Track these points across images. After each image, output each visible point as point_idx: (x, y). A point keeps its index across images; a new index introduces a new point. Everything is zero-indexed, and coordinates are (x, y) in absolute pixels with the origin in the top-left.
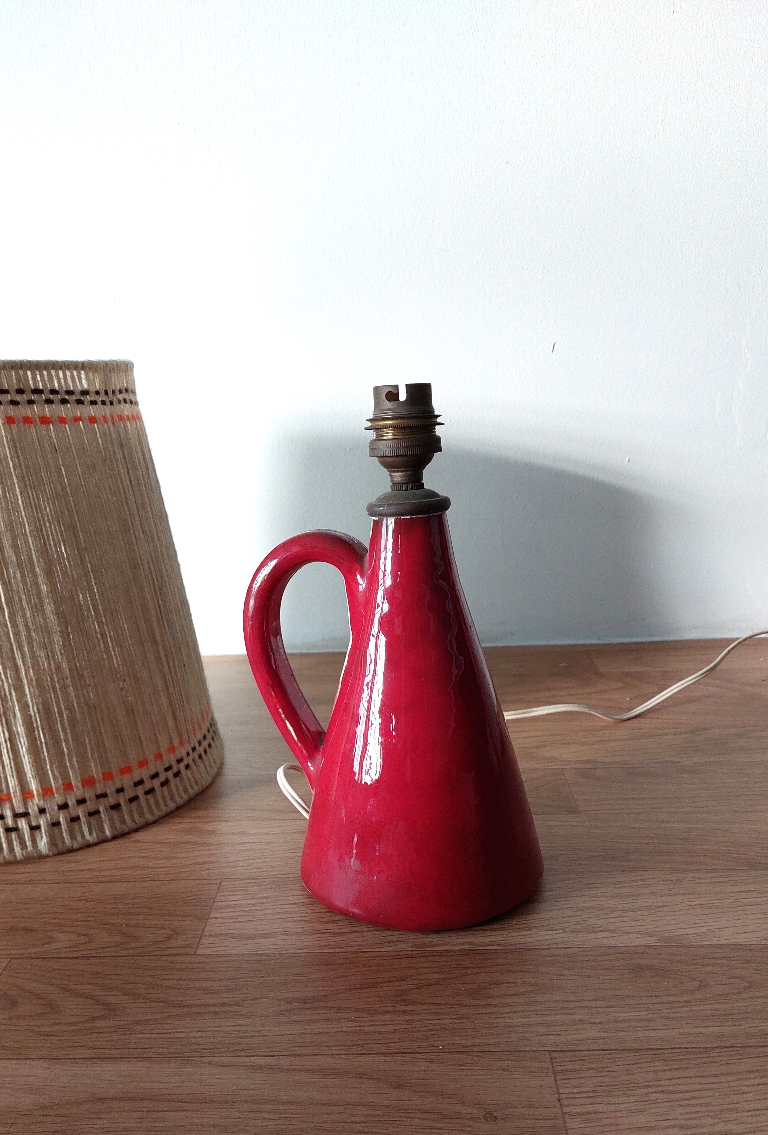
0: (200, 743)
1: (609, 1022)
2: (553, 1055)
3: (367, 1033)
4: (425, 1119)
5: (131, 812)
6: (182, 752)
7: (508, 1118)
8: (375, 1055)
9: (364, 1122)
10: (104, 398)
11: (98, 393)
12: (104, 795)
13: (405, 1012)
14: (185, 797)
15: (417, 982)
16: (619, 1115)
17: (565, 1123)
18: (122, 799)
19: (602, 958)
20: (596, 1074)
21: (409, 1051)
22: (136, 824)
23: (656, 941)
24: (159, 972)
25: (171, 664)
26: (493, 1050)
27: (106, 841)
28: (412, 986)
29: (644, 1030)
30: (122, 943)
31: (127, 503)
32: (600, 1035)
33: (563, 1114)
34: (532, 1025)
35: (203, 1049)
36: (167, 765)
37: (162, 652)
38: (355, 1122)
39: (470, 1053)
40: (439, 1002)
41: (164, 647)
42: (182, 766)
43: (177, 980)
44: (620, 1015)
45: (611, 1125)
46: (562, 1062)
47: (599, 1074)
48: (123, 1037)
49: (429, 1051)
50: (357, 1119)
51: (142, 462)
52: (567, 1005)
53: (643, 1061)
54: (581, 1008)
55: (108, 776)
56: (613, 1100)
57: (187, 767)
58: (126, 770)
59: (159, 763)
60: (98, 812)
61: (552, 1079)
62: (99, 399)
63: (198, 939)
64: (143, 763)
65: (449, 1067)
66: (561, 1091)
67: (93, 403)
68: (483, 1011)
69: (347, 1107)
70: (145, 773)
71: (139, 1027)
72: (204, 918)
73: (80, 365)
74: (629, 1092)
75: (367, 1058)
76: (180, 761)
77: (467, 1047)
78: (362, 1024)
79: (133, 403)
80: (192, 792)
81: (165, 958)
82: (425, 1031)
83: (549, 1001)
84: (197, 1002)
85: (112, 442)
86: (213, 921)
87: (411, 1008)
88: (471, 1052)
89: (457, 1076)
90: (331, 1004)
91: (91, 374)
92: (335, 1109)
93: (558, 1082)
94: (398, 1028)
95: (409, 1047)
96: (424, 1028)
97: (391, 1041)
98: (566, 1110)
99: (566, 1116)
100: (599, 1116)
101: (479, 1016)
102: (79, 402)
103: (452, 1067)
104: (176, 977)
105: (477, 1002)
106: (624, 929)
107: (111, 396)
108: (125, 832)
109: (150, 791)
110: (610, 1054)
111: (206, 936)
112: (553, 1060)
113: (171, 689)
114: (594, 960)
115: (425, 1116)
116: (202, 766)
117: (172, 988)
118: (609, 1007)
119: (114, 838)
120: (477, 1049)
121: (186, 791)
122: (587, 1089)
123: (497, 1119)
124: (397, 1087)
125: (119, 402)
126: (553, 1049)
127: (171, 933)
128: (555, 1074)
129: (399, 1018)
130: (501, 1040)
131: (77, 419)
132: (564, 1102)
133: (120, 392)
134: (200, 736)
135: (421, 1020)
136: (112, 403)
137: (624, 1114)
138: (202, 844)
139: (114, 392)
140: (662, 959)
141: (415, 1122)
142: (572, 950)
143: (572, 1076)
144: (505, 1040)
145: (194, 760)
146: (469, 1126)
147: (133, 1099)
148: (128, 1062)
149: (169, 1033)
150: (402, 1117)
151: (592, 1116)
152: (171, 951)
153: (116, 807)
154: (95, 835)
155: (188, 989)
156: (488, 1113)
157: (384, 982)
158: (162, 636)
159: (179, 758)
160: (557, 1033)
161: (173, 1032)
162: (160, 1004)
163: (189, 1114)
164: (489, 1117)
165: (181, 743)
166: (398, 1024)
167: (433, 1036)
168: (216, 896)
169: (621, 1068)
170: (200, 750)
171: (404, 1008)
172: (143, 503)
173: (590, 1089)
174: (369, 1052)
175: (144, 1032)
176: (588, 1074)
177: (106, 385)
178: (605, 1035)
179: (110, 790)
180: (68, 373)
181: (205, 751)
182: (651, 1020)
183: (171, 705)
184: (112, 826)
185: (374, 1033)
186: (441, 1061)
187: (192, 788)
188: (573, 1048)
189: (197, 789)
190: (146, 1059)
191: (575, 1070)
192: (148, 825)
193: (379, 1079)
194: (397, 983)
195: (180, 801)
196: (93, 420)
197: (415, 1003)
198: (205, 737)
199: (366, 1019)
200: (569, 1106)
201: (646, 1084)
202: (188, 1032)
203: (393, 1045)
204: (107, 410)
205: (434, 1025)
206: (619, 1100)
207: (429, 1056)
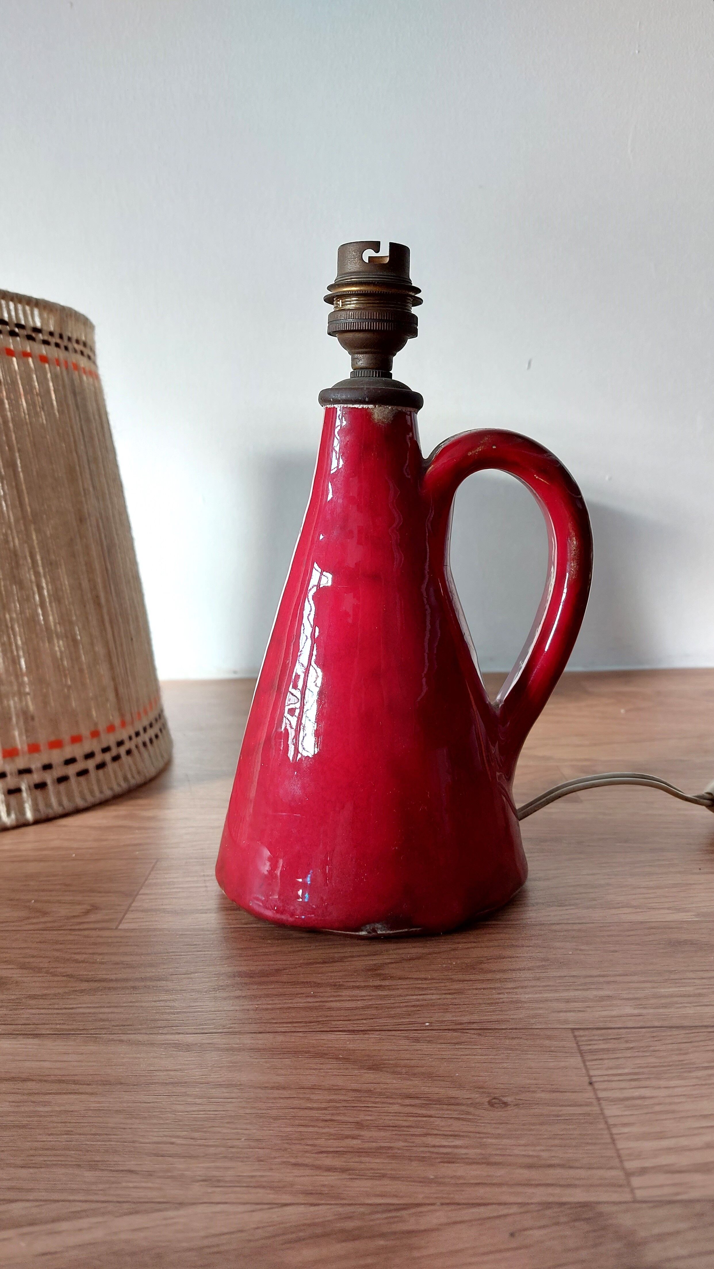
0: (145, 730)
1: (646, 998)
2: (577, 1033)
3: (330, 1009)
4: (408, 1105)
5: (58, 794)
6: (123, 734)
7: (523, 1104)
8: (340, 1033)
9: (325, 1109)
10: (59, 341)
11: (51, 334)
12: (28, 771)
13: (378, 987)
14: (124, 785)
15: (395, 956)
16: (676, 1100)
17: (602, 1110)
18: (49, 778)
19: (628, 933)
20: (637, 1053)
21: (385, 1028)
22: (64, 808)
23: (694, 917)
24: (69, 946)
25: (116, 634)
26: (496, 1027)
27: (26, 824)
28: (388, 961)
29: (694, 1006)
30: (28, 918)
31: (77, 453)
32: (636, 1012)
33: (598, 1099)
34: (547, 1001)
35: (113, 1026)
36: (105, 745)
37: (106, 618)
38: (311, 1109)
39: (467, 1031)
40: (423, 976)
41: (109, 613)
42: (122, 750)
43: (90, 954)
44: (659, 990)
45: (667, 1112)
46: (591, 1040)
47: (641, 1054)
48: (11, 1012)
49: (413, 1028)
50: (315, 1105)
51: (97, 417)
52: (588, 980)
53: (697, 1039)
54: (608, 983)
55: (34, 748)
56: (663, 1083)
57: (129, 752)
58: (56, 744)
59: (95, 741)
60: (18, 790)
61: (579, 1059)
62: (53, 340)
63: (123, 914)
64: (76, 739)
65: (439, 1046)
66: (592, 1073)
67: (46, 342)
68: (479, 986)
69: (302, 1091)
70: (77, 751)
71: (33, 1002)
72: (132, 895)
73: (34, 301)
74: (686, 1074)
75: (332, 1036)
76: (120, 744)
77: (461, 1024)
78: (323, 1000)
79: (91, 358)
80: (133, 782)
81: (77, 933)
82: (406, 1006)
83: (565, 976)
84: (113, 977)
85: (64, 386)
86: (144, 897)
87: (387, 983)
88: (468, 1029)
89: (450, 1057)
90: (284, 978)
91: (45, 315)
92: (286, 1093)
93: (588, 1063)
94: (371, 1003)
95: (386, 1024)
96: (405, 1004)
97: (360, 1017)
98: (601, 1094)
99: (601, 1102)
100: (647, 1102)
101: (475, 992)
102: (30, 338)
103: (443, 1046)
104: (91, 951)
105: (472, 977)
106: (650, 905)
107: (65, 342)
108: (50, 816)
109: (83, 773)
110: (653, 1032)
111: (132, 911)
112: (578, 1039)
113: (115, 660)
114: (618, 936)
115: (408, 1101)
116: (145, 755)
117: (83, 962)
118: (644, 982)
119: (37, 822)
120: (475, 1026)
121: (126, 779)
122: (626, 1071)
123: (508, 1105)
124: (369, 1068)
125: (76, 351)
126: (577, 1027)
127: (89, 908)
128: (581, 1053)
129: (373, 993)
130: (508, 1017)
131: (26, 355)
132: (597, 1086)
133: (77, 342)
134: (146, 723)
135: (400, 996)
136: (66, 348)
137: (682, 1099)
138: (139, 828)
139: (69, 339)
140: (702, 934)
141: (396, 1108)
142: (588, 925)
143: (605, 1056)
144: (512, 1017)
145: (137, 747)
146: (468, 1113)
147: (13, 1079)
148: (15, 1038)
149: (72, 1008)
150: (375, 1103)
151: (639, 1102)
152: (85, 926)
153: (41, 786)
154: (13, 816)
155: (102, 963)
156: (495, 1098)
157: (352, 957)
158: (107, 601)
159: (120, 740)
160: (579, 1009)
161: (76, 1008)
162: (65, 978)
163: (83, 1097)
164: (497, 1103)
165: (123, 724)
166: (371, 999)
167: (418, 1012)
168: (150, 874)
169: (670, 1047)
170: (145, 737)
171: (378, 983)
172: (96, 459)
173: (631, 1071)
174: (332, 1029)
175: (39, 1007)
176: (628, 1054)
177: (61, 328)
178: (644, 1011)
179: (36, 765)
180: (20, 307)
181: (151, 741)
182: (700, 995)
183: (114, 679)
184: (35, 809)
185: (339, 1009)
186: (428, 1039)
187: (133, 777)
188: (601, 1025)
189: (139, 780)
190: (36, 1036)
191: (608, 1050)
192: (78, 811)
193: (345, 1059)
194: (368, 958)
195: (117, 789)
196: (44, 359)
197: (392, 978)
198: (151, 725)
199: (329, 994)
200: (605, 1090)
201: (706, 1065)
202: (97, 1007)
203: (365, 1022)
204: (60, 354)
205: (418, 1000)
206: (673, 1083)
207: (412, 1034)
